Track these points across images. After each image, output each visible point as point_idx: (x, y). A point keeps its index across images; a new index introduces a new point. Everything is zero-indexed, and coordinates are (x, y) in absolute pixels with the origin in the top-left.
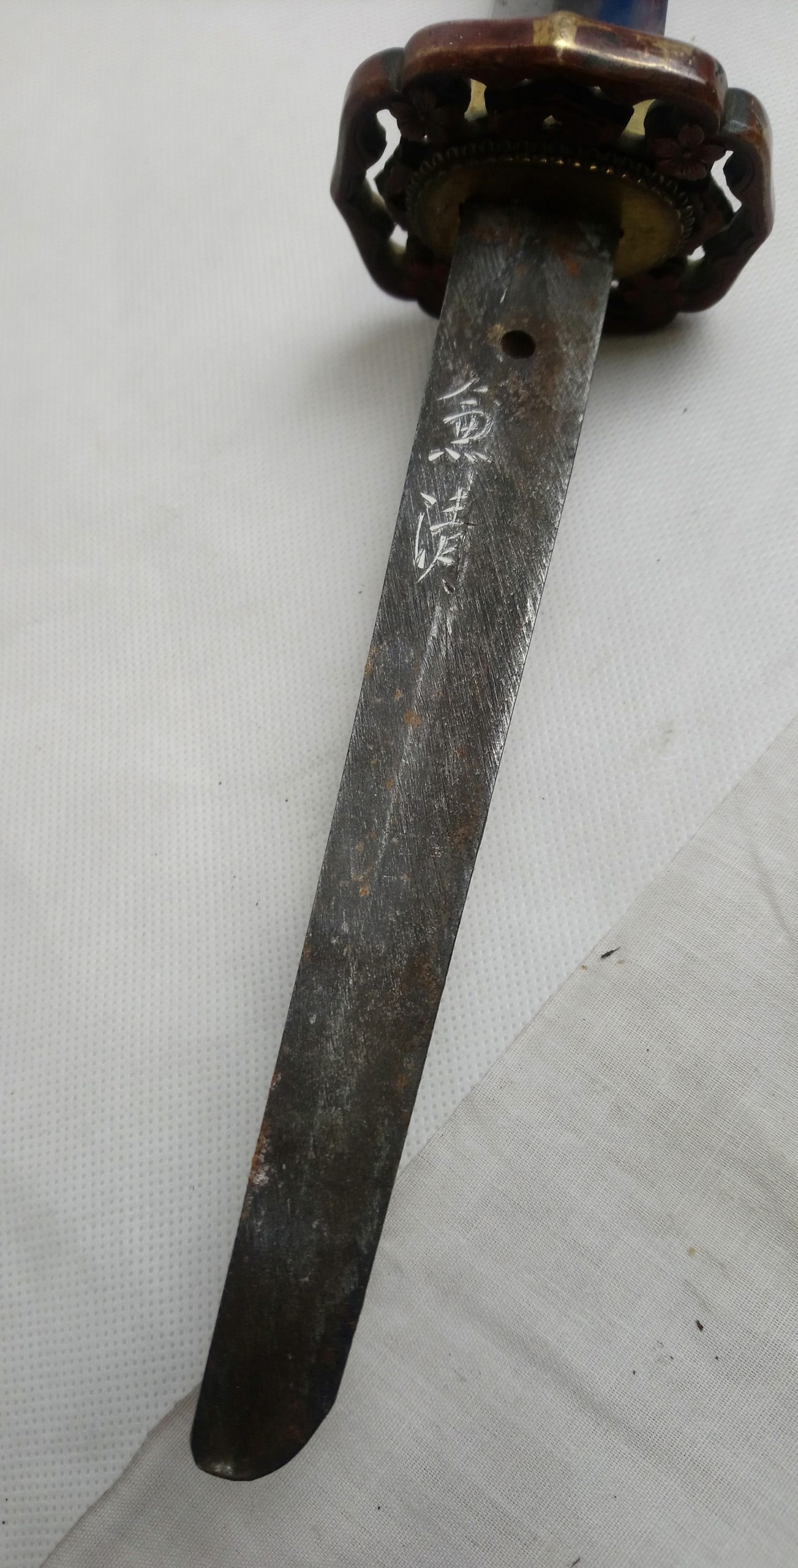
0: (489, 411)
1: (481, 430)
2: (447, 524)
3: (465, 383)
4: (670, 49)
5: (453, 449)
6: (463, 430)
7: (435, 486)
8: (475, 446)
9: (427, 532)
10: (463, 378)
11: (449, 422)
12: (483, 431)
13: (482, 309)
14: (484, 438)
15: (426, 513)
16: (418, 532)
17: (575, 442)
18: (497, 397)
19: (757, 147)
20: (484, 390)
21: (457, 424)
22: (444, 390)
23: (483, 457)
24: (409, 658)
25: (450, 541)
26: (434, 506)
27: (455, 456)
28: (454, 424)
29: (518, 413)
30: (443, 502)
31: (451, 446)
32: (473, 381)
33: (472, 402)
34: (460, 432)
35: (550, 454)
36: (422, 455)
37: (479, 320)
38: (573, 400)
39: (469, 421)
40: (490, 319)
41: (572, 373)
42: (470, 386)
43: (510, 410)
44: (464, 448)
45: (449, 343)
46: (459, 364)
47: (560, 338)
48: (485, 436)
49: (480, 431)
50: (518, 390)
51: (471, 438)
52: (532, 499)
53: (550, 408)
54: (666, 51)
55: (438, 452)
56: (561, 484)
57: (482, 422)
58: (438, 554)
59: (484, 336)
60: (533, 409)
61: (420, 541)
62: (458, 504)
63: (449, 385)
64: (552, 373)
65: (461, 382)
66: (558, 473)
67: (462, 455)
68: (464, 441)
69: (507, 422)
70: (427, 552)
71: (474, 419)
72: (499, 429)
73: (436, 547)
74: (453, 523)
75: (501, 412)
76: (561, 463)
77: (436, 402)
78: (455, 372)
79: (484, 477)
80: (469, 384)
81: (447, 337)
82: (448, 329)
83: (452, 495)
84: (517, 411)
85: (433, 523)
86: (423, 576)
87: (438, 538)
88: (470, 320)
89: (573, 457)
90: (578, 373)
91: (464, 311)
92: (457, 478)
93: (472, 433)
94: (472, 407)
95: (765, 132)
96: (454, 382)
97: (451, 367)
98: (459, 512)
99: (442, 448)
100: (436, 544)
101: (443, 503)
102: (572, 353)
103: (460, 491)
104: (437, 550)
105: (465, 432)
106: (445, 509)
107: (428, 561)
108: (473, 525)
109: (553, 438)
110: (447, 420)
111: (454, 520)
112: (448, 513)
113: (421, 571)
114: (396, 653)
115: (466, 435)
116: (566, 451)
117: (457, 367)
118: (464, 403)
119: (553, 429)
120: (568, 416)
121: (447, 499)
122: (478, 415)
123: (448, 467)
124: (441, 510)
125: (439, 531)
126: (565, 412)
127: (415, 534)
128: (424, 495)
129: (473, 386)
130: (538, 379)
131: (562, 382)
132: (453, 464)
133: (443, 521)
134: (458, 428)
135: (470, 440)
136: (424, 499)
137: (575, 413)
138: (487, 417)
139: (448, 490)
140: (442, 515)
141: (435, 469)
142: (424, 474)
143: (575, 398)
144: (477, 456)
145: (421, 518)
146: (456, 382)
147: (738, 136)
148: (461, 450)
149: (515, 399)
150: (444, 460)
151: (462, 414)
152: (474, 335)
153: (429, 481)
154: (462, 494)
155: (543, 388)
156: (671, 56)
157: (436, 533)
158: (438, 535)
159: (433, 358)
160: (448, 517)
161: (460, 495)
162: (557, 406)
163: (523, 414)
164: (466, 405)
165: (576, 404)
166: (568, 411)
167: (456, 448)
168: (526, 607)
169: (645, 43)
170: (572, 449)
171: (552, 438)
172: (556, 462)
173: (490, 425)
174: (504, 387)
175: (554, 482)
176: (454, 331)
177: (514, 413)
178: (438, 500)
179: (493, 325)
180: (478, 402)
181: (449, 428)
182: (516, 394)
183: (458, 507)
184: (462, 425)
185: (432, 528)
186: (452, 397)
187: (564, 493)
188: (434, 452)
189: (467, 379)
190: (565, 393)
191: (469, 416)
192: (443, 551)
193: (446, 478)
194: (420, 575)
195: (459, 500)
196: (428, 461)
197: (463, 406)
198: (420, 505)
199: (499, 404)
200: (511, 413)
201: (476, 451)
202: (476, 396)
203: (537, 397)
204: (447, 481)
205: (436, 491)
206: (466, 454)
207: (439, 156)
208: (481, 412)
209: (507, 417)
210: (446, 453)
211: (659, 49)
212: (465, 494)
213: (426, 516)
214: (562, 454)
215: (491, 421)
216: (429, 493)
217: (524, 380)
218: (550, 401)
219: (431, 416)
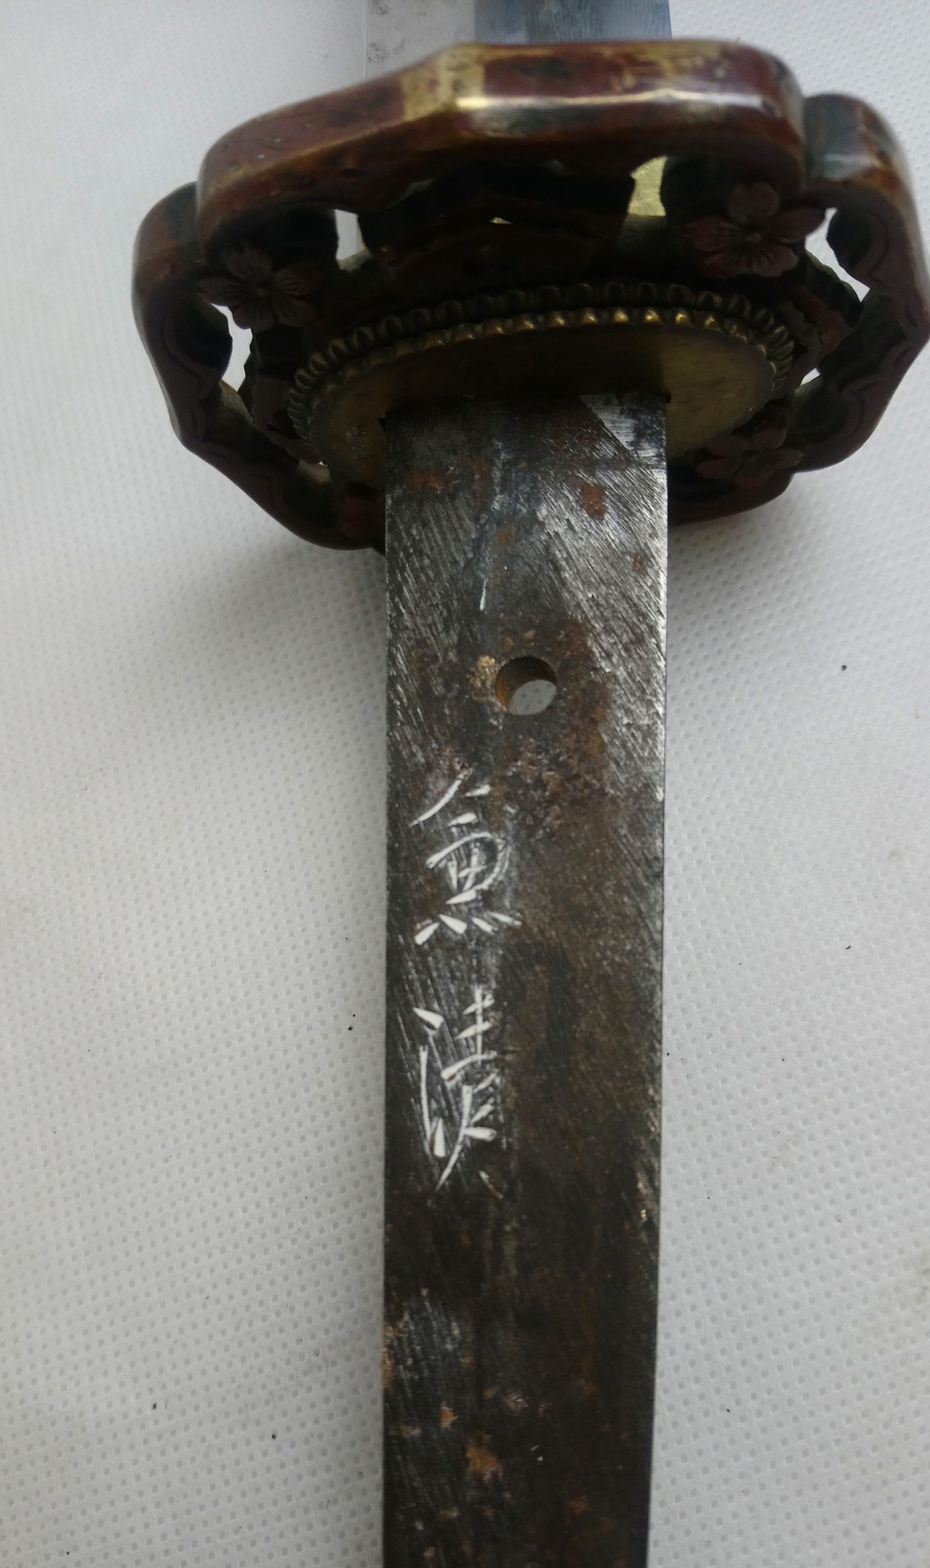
0: (497, 830)
1: (493, 867)
2: (468, 1060)
3: (450, 785)
4: (673, 58)
5: (453, 916)
6: (463, 874)
7: (436, 990)
8: (488, 900)
9: (438, 1083)
10: (444, 775)
11: (437, 865)
12: (497, 870)
13: (452, 632)
14: (501, 882)
15: (430, 1047)
16: (423, 1086)
17: (658, 843)
18: (509, 798)
19: (886, 193)
20: (484, 790)
21: (450, 864)
22: (418, 806)
23: (504, 919)
24: (453, 1339)
25: (481, 1093)
26: (441, 1031)
27: (458, 926)
28: (446, 865)
29: (549, 819)
30: (454, 1019)
31: (447, 910)
32: (461, 776)
33: (468, 818)
34: (459, 881)
35: (619, 881)
36: (404, 938)
37: (452, 656)
38: (639, 763)
39: (469, 856)
40: (469, 650)
41: (628, 712)
42: (459, 786)
43: (535, 817)
44: (470, 910)
45: (410, 712)
46: (433, 750)
47: (596, 650)
48: (501, 878)
49: (490, 870)
50: (540, 774)
51: (479, 887)
52: (606, 977)
53: (602, 793)
54: (666, 64)
55: (429, 925)
56: (650, 933)
57: (490, 849)
58: (464, 1122)
59: (464, 682)
60: (574, 802)
61: (429, 1103)
62: (479, 1019)
63: (423, 794)
64: (594, 722)
65: (442, 783)
66: (640, 913)
67: (469, 923)
68: (468, 895)
69: (532, 840)
70: (445, 1123)
71: (476, 850)
72: (522, 858)
73: (458, 1109)
74: (479, 1057)
75: (521, 824)
76: (642, 892)
77: (409, 830)
78: (429, 767)
79: (513, 955)
80: (457, 783)
81: (405, 700)
82: (403, 686)
83: (467, 1005)
84: (547, 814)
85: (445, 1064)
86: (447, 1172)
87: (458, 1092)
88: (436, 657)
89: (659, 875)
90: (639, 709)
91: (421, 643)
92: (470, 968)
93: (479, 878)
94: (470, 826)
95: (896, 162)
96: (431, 786)
97: (421, 758)
98: (485, 1034)
99: (435, 919)
100: (457, 1103)
101: (456, 1022)
102: (621, 673)
103: (478, 993)
104: (461, 1115)
105: (466, 878)
106: (461, 1030)
107: (451, 1139)
108: (513, 1052)
109: (618, 848)
110: (433, 860)
111: (479, 1050)
112: (466, 1039)
113: (443, 1162)
114: (428, 1330)
115: (469, 884)
116: (645, 868)
117: (432, 756)
118: (454, 822)
119: (615, 831)
120: (637, 797)
121: (460, 1011)
122: (481, 840)
123: (450, 951)
124: (453, 1035)
125: (458, 1077)
126: (629, 791)
127: (418, 1090)
128: (422, 1013)
129: (466, 786)
130: (570, 742)
131: (614, 735)
132: (457, 943)
133: (461, 1057)
134: (453, 872)
135: (477, 891)
136: (422, 1020)
137: (648, 787)
138: (498, 841)
139: (459, 993)
140: (457, 1044)
141: (430, 959)
142: (413, 971)
143: (641, 758)
144: (496, 920)
145: (424, 1056)
146: (434, 784)
147: (846, 183)
148: (463, 913)
149: (539, 792)
150: (441, 937)
151: (456, 845)
152: (448, 686)
153: (425, 987)
154: (484, 997)
155: (585, 757)
156: (681, 70)
157: (453, 1082)
158: (457, 1086)
159: (389, 747)
160: (468, 1046)
161: (481, 1000)
162: (614, 785)
163: (557, 818)
164: (458, 826)
165: (646, 770)
166: (635, 789)
167: (456, 912)
168: (637, 1190)
169: (621, 61)
170: (657, 859)
171: (616, 848)
172: (633, 892)
173: (505, 854)
174: (516, 776)
175: (636, 934)
176: (414, 685)
177: (542, 820)
178: (445, 1017)
179: (476, 659)
180: (478, 816)
181: (438, 876)
182: (540, 783)
183: (482, 1026)
184: (459, 864)
185: (446, 1074)
186: (434, 815)
187: (658, 946)
188: (423, 928)
189: (452, 776)
190: (623, 754)
191: (467, 845)
192: (471, 1116)
193: (452, 971)
194: (442, 1171)
195: (480, 1012)
196: (417, 946)
197: (454, 830)
198: (417, 1031)
199: (512, 811)
200: (538, 822)
201: (492, 910)
202: (471, 804)
203: (577, 777)
204: (453, 978)
205: (439, 1000)
206: (477, 921)
207: (318, 358)
208: (486, 834)
209: (531, 831)
210: (443, 925)
211: (650, 64)
212: (489, 996)
213: (431, 1054)
214: (640, 875)
215: (505, 847)
216: (429, 1008)
217: (547, 752)
218: (599, 780)
219: (406, 858)
